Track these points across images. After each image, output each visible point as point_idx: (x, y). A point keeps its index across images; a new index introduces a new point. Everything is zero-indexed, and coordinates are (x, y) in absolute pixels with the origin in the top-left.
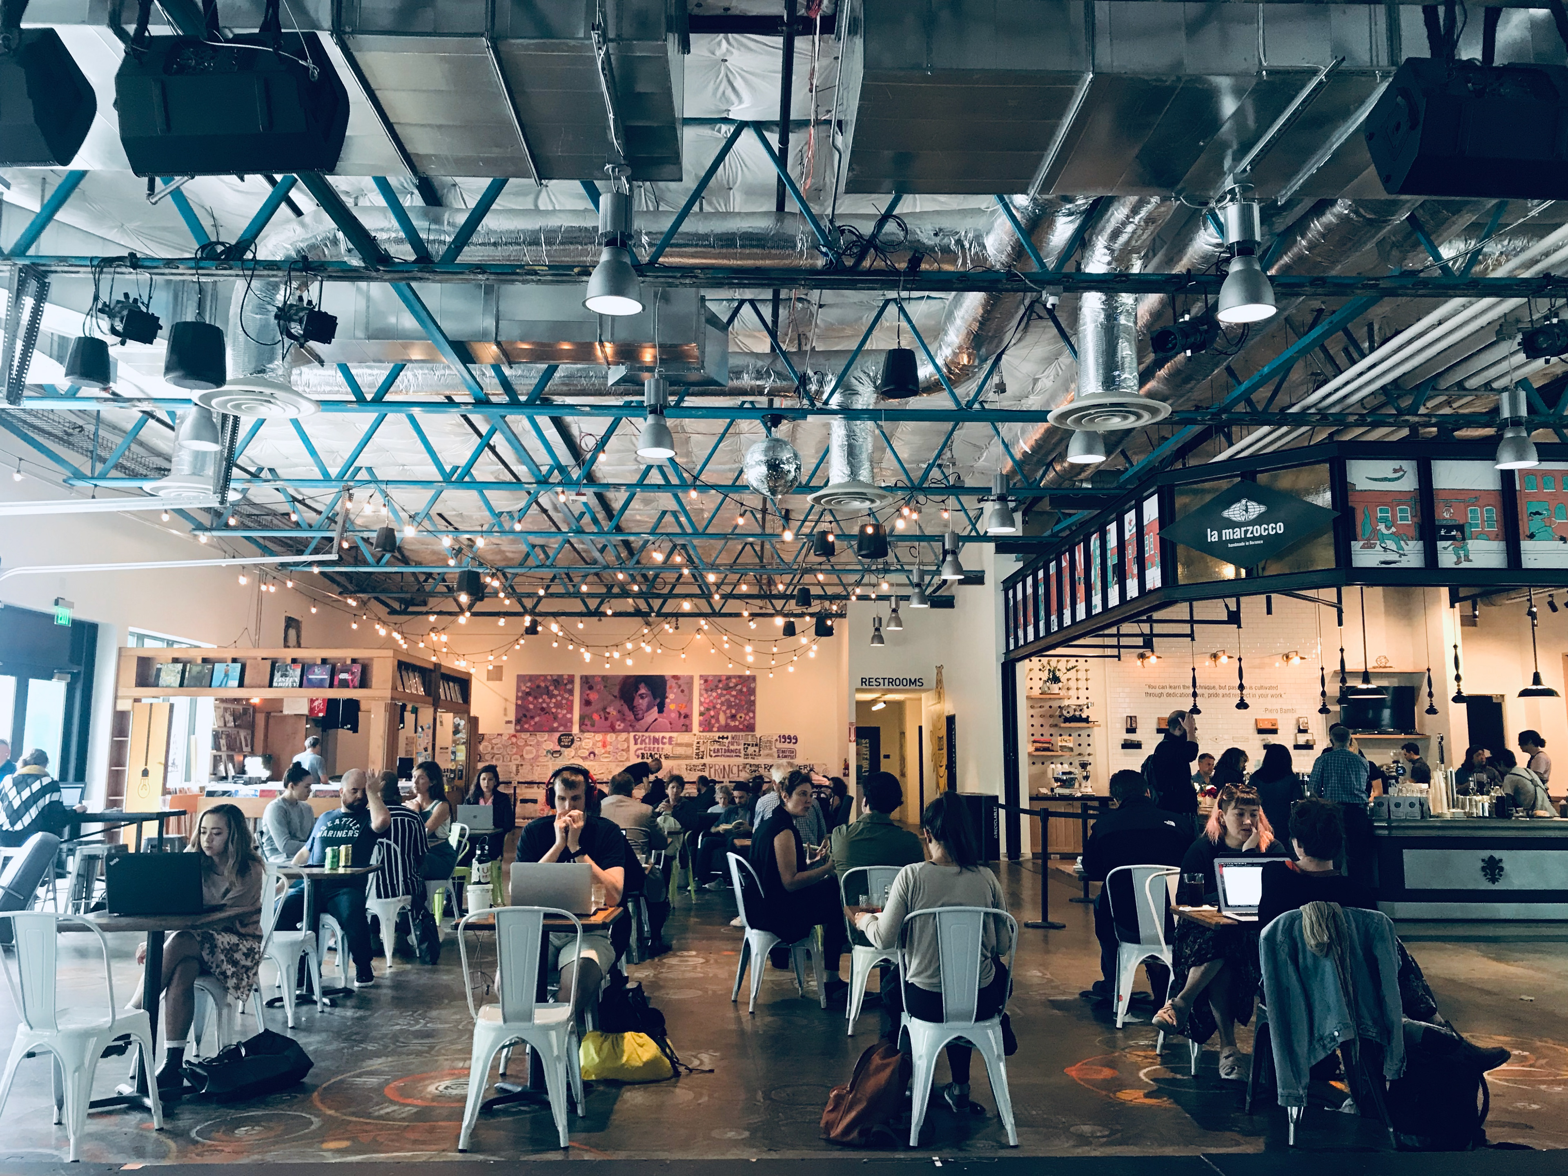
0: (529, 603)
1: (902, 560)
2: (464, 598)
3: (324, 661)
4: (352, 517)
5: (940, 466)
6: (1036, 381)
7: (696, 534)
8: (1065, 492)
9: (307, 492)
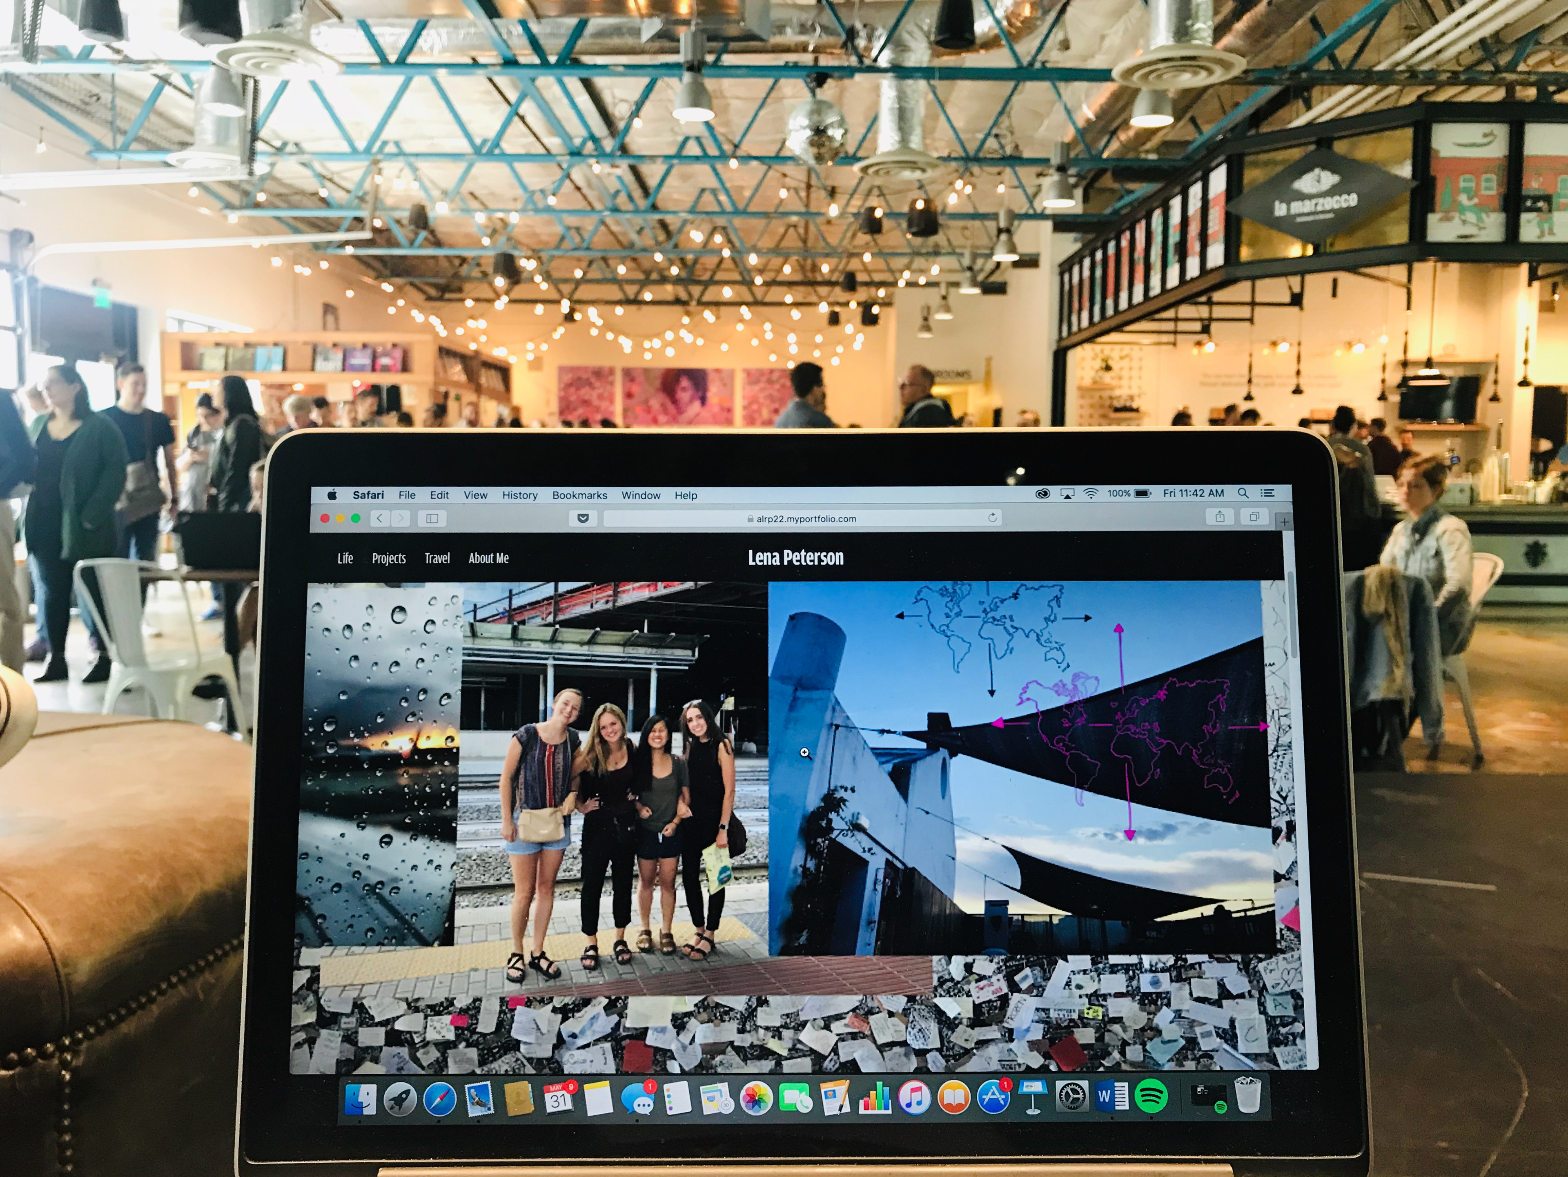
0: (566, 288)
1: (955, 243)
2: (500, 282)
3: (365, 346)
4: (381, 195)
5: (997, 136)
6: (1103, 38)
7: (737, 212)
8: (1128, 164)
9: (334, 167)
